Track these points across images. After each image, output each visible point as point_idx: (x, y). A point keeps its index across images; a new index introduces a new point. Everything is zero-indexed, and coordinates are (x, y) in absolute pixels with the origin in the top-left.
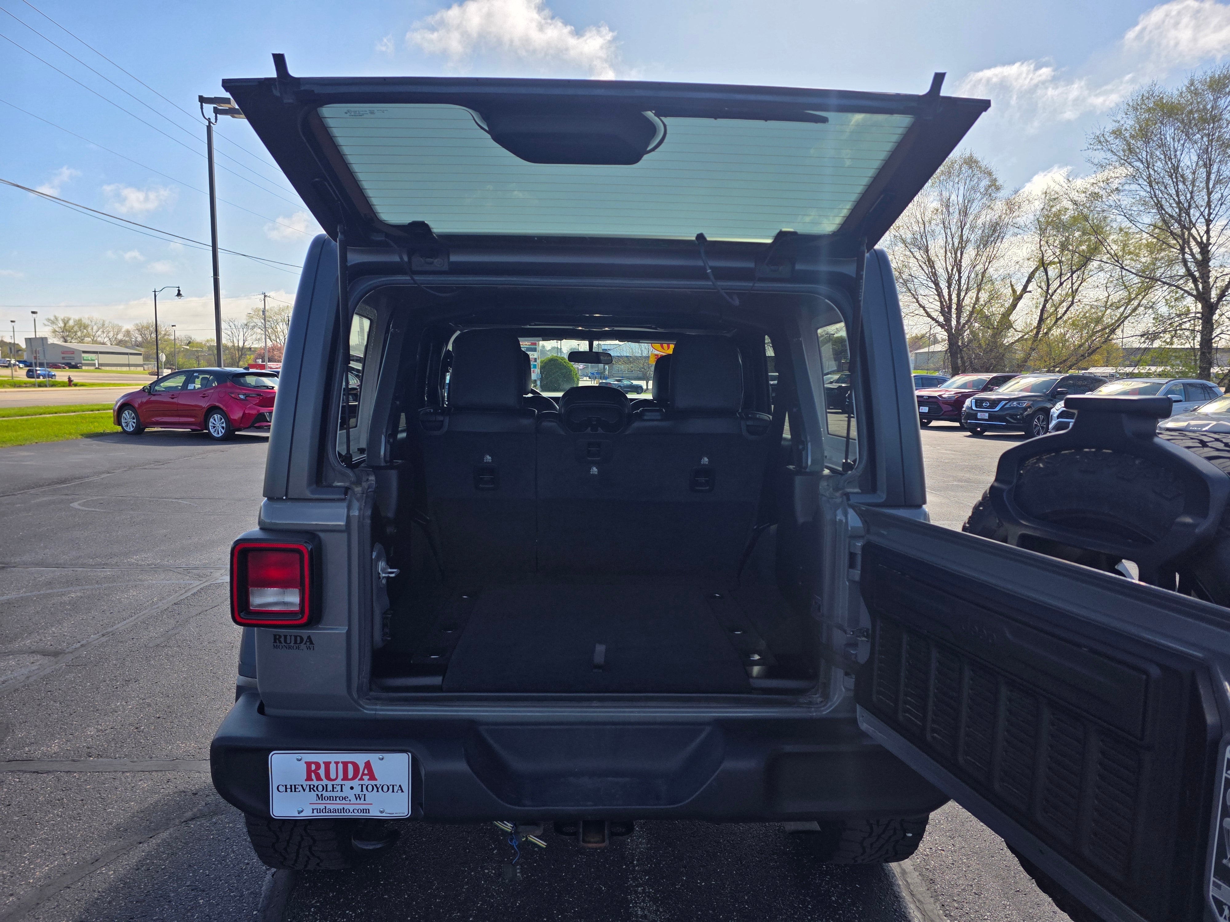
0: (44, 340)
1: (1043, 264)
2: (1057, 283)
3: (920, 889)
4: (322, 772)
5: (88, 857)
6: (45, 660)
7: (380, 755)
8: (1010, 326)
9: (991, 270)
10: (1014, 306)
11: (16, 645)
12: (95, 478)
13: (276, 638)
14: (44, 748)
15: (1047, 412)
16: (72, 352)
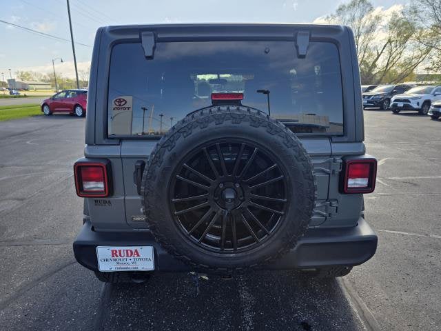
0: (14, 80)
1: (390, 41)
2: (395, 49)
3: (350, 286)
4: (118, 254)
5: (36, 278)
6: (17, 202)
7: (140, 247)
8: (376, 66)
9: (369, 44)
10: (377, 59)
11: (7, 197)
12: (35, 132)
13: (96, 202)
14: (19, 236)
15: (389, 100)
16: (25, 84)
